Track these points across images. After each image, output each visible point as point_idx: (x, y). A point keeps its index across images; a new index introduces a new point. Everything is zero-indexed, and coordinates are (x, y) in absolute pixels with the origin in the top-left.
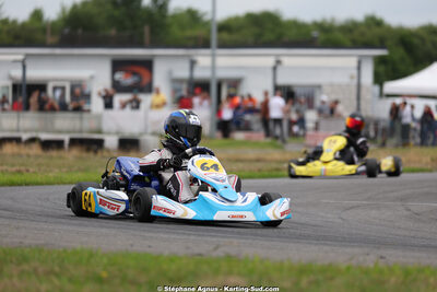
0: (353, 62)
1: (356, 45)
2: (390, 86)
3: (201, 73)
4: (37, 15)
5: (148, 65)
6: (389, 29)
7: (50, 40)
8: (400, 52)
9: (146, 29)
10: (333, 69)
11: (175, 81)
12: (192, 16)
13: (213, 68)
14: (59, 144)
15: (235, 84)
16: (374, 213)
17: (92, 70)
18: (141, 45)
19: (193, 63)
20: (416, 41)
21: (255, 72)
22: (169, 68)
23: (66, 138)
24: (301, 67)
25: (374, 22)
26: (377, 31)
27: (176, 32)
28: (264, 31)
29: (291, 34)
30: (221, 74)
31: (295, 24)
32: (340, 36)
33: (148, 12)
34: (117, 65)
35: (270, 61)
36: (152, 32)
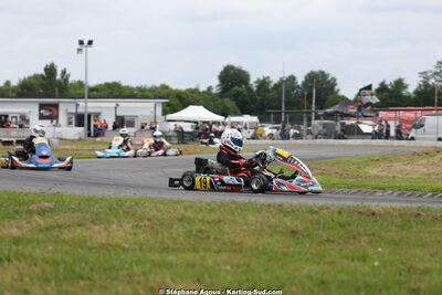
0: (153, 105)
1: (155, 98)
2: (170, 116)
3: (81, 110)
4: (8, 83)
5: (56, 106)
6: (172, 90)
7: (14, 95)
8: (177, 101)
9: (57, 89)
10: (143, 108)
11: (69, 114)
12: (81, 84)
13: (86, 107)
14: (10, 143)
15: (97, 115)
16: (147, 174)
17: (30, 108)
18: (54, 97)
19: (77, 105)
20: (184, 96)
21: (107, 110)
22: (66, 107)
23: (14, 140)
24: (128, 108)
25: (165, 87)
26: (166, 91)
27: (72, 91)
28: (113, 91)
29: (127, 92)
30: (90, 110)
31: (128, 88)
32: (149, 94)
33: (59, 81)
34: (42, 106)
35: (114, 105)
36: (59, 91)
